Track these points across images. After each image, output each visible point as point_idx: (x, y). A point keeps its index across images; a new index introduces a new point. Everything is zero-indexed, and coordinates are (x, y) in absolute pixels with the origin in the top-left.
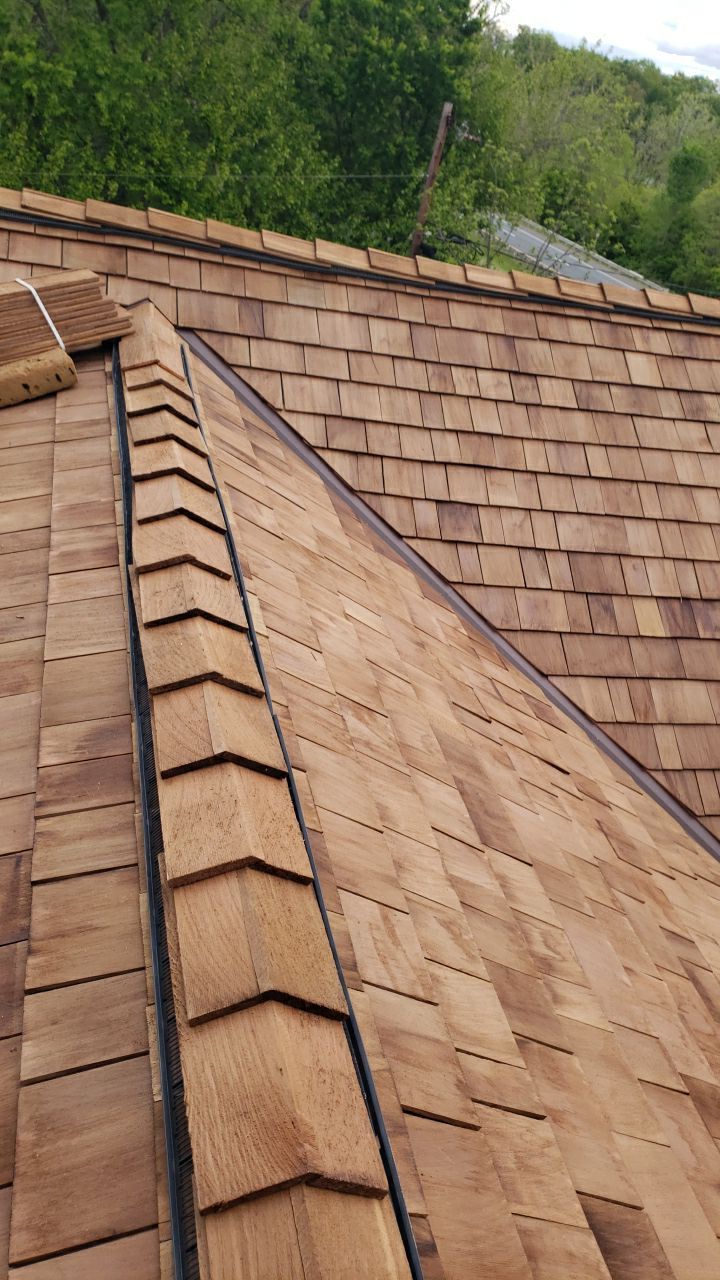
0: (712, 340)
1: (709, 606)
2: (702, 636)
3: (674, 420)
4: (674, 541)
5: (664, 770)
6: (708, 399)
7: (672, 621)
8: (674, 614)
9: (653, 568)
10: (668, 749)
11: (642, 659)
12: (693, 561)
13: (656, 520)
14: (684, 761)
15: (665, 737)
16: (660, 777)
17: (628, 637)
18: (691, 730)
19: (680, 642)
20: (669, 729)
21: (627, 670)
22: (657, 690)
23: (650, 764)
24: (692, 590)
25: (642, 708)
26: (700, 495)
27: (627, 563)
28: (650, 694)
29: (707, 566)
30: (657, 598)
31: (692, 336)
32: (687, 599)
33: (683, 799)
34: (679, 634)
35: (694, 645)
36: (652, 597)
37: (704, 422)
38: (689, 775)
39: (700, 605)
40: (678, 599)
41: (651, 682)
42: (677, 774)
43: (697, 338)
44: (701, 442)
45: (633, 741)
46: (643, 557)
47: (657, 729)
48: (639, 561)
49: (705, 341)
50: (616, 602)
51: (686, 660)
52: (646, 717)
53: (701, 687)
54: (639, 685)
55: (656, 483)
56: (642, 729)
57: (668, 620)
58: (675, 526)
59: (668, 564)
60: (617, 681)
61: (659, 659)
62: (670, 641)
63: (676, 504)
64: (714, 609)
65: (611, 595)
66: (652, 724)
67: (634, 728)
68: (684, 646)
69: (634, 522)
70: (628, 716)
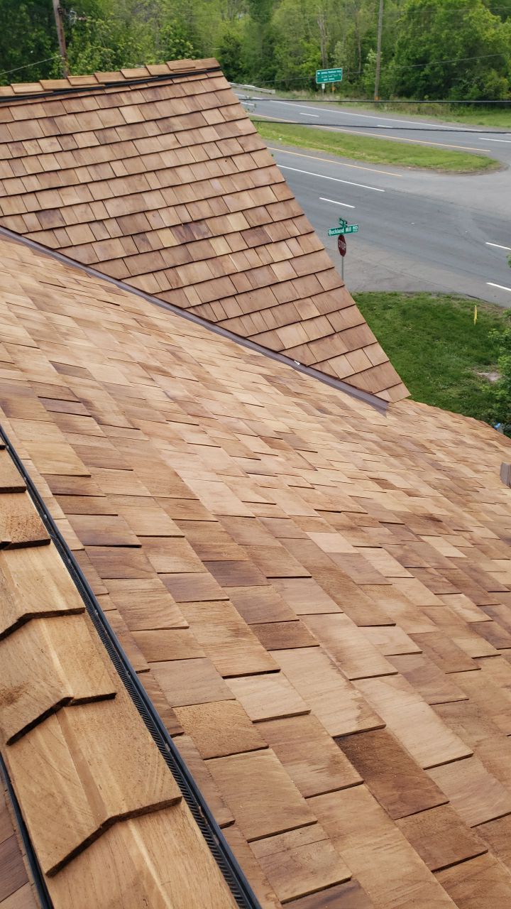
0: (168, 88)
1: (198, 224)
2: (197, 239)
3: (156, 136)
4: (172, 197)
5: (193, 307)
6: (173, 120)
7: (180, 236)
8: (181, 233)
9: (164, 214)
10: (192, 297)
11: (169, 258)
12: (184, 204)
13: (159, 189)
14: (202, 299)
15: (190, 292)
16: (192, 311)
17: (159, 250)
18: (203, 285)
19: (187, 245)
20: (192, 288)
21: (162, 266)
22: (180, 271)
23: (185, 306)
24: (188, 219)
25: (175, 281)
26: (179, 170)
27: (149, 215)
28: (177, 274)
29: (192, 205)
30: (170, 227)
31: (155, 89)
32: (185, 224)
33: (205, 317)
34: (185, 241)
35: (195, 245)
36: (167, 227)
37: (173, 133)
38: (207, 306)
39: (193, 224)
40: (181, 225)
41: (177, 268)
42: (200, 307)
43: (159, 89)
44: (174, 143)
45: (174, 298)
46: (157, 210)
47: (185, 289)
48: (155, 212)
49: (163, 89)
50: (148, 235)
51: (192, 253)
52: (177, 283)
53: (203, 263)
54: (170, 272)
55: (154, 171)
56: (177, 291)
57: (178, 236)
58: (170, 189)
59: (172, 209)
60: (158, 273)
61: (179, 256)
62: (181, 247)
63: (168, 178)
64: (201, 224)
65: (144, 233)
66: (181, 288)
67: (172, 292)
68: (189, 246)
69: (147, 194)
70: (169, 287)
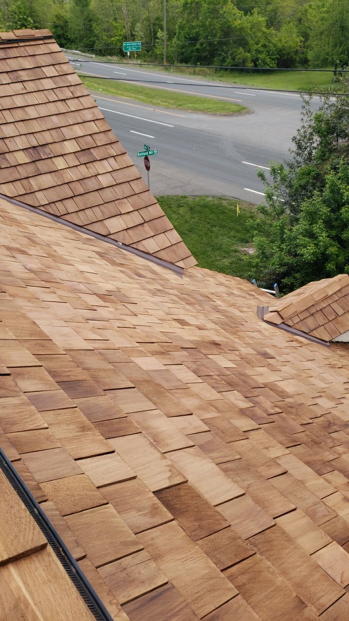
0: (15, 49)
1: (44, 147)
2: (43, 158)
3: (8, 84)
4: (23, 128)
5: (43, 206)
6: (20, 73)
7: (31, 156)
8: (31, 154)
9: (17, 140)
10: (42, 198)
11: (23, 172)
12: (32, 133)
13: (13, 122)
14: (48, 200)
15: (40, 195)
16: (42, 208)
17: (15, 166)
18: (49, 190)
19: (36, 162)
20: (41, 192)
21: (18, 177)
22: (32, 181)
23: (37, 205)
24: (36, 144)
25: (28, 188)
26: (27, 109)
27: (7, 141)
28: (30, 183)
29: (38, 134)
30: (22, 150)
31: (6, 49)
32: (34, 147)
33: (52, 212)
34: (34, 160)
35: (42, 162)
36: (20, 150)
37: (21, 82)
38: (52, 205)
39: (40, 148)
40: (30, 148)
41: (29, 179)
42: (48, 206)
43: (8, 50)
44: (22, 89)
45: (28, 199)
46: (12, 137)
47: (36, 193)
48: (11, 139)
49: (12, 50)
50: (7, 156)
51: (40, 168)
52: (30, 190)
53: (49, 176)
54: (25, 181)
55: (9, 109)
56: (30, 195)
57: (29, 156)
58: (21, 123)
59: (23, 137)
60: (16, 182)
61: (30, 170)
62: (32, 163)
63: (19, 115)
64: (45, 147)
65: (4, 153)
66: (34, 192)
67: (27, 195)
68: (38, 163)
69: (4, 125)
70: (25, 192)
